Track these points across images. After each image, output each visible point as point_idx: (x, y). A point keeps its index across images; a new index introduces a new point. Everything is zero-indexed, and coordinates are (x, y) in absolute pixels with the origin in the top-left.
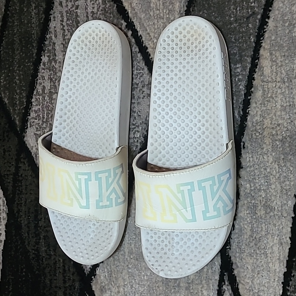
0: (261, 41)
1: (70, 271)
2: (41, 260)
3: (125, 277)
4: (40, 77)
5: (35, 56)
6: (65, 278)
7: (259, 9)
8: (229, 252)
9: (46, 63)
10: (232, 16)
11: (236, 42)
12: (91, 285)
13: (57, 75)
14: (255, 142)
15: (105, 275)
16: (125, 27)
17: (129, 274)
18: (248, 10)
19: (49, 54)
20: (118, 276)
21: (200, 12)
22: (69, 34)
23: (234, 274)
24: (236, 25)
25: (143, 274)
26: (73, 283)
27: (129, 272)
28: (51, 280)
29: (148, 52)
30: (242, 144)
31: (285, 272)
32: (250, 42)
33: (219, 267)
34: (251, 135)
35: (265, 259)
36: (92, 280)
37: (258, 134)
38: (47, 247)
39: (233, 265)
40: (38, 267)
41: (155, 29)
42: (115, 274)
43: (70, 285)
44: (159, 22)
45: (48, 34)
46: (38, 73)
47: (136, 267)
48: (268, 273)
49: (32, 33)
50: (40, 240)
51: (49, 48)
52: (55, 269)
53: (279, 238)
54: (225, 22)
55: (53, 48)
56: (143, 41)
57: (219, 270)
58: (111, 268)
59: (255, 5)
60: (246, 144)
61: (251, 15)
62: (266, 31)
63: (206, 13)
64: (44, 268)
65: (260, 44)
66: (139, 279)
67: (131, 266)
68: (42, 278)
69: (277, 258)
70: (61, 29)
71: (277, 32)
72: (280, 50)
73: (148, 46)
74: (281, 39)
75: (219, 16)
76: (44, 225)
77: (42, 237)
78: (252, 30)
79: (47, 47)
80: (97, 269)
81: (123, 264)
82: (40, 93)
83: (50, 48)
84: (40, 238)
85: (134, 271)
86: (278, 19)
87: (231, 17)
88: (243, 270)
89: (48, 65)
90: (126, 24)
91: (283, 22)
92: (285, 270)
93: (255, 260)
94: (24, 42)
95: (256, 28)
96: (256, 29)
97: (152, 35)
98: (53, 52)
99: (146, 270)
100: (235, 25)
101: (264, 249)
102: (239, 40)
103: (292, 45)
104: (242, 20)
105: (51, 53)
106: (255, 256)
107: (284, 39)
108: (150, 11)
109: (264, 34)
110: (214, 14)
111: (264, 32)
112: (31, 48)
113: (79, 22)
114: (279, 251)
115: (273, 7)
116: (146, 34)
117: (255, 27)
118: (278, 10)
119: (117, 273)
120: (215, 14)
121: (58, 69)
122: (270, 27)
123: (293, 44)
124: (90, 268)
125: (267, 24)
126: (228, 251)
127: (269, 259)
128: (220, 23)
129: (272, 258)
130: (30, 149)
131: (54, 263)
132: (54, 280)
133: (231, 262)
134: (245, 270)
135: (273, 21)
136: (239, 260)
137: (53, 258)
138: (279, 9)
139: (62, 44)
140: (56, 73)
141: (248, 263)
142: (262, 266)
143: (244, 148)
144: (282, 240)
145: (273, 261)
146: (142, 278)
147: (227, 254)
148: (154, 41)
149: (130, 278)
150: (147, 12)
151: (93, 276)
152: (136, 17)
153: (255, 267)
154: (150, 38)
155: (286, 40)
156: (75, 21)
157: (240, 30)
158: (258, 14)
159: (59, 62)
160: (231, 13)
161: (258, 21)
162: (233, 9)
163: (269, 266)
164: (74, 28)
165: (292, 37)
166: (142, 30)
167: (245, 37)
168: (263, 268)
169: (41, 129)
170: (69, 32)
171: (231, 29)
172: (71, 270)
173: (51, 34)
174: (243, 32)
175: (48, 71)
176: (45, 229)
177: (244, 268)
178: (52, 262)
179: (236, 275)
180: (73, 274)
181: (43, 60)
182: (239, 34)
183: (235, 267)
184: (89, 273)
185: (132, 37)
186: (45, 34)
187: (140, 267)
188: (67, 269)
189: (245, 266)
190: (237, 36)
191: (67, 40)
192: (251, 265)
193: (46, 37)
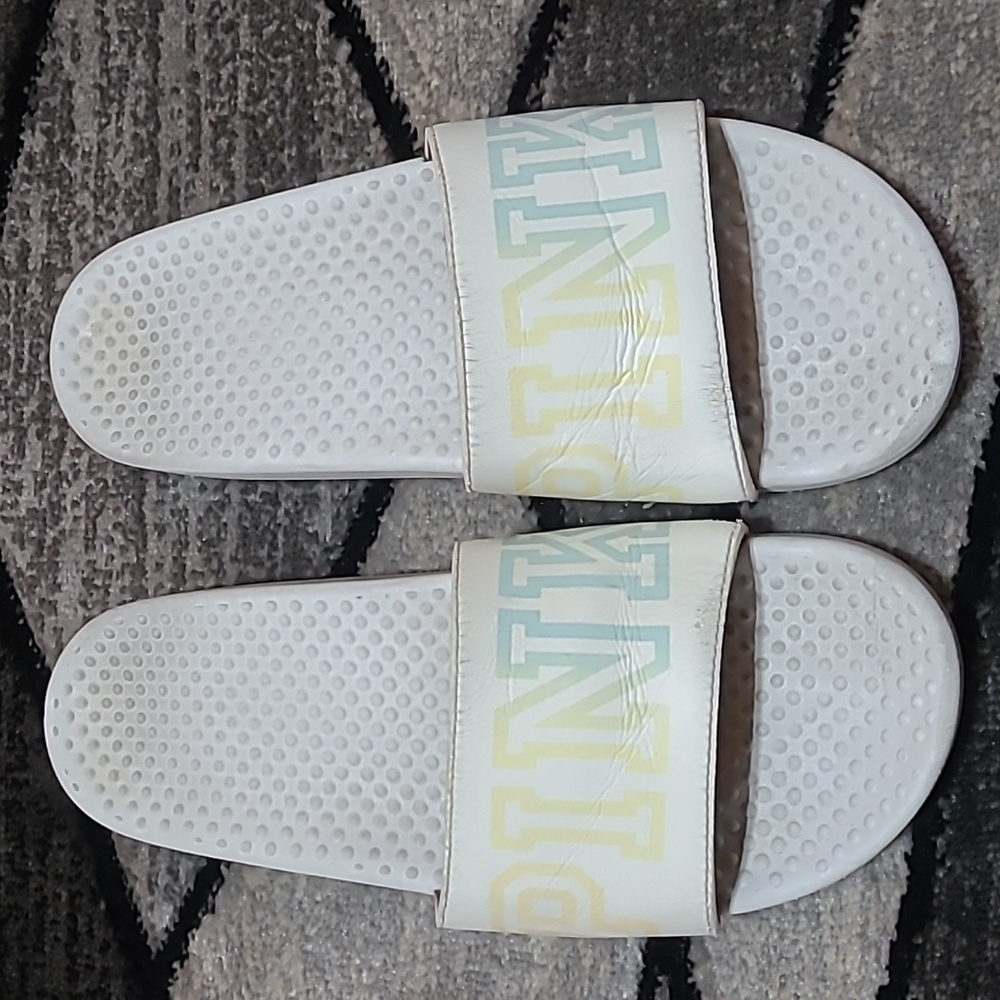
0: (829, 94)
1: (93, 937)
3: (291, 972)
4: (13, 207)
6: (74, 962)
9: (38, 158)
11: (734, 96)
12: (168, 993)
13: (74, 204)
15: (220, 959)
16: (327, 26)
17: (305, 961)
19: (49, 124)
20: (265, 967)
22: (124, 50)
23: (694, 984)
24: (737, 27)
25: (358, 962)
26: (101, 982)
27: (306, 952)
28: (22, 968)
29: (409, 125)
31: (881, 988)
32: (790, 91)
33: (638, 954)
35: (809, 933)
36: (172, 976)
38: (13, 844)
39: (692, 947)
41: (437, 39)
42: (254, 959)
43: (92, 989)
44: (453, 12)
45: (45, 50)
46: (9, 194)
47: (331, 935)
48: (821, 985)
51: (49, 99)
54: (696, 14)
55: (62, 102)
56: (391, 83)
57: (638, 964)
58: (240, 934)
62: (849, 54)
65: (827, 105)
66: (341, 981)
67: (314, 930)
69: (854, 933)
70: (96, 30)
71: (890, 59)
72: (896, 125)
73: (410, 103)
74: (903, 86)
76: (8, 760)
78: (797, 49)
79: (42, 96)
80: (193, 937)
81: (284, 922)
82: (9, 269)
83: (55, 101)
85: (323, 950)
86: (897, 8)
88: (725, 971)
89: (43, 162)
90: (330, 15)
91: (915, 19)
92: (882, 978)
93: (774, 935)
95: (813, 41)
96: (811, 46)
97: (424, 60)
98: (65, 114)
99: (367, 947)
100: (731, 26)
102: (750, 86)
103: (947, 110)
104: (759, 7)
105: (57, 120)
106: (773, 921)
107: (916, 85)
109: (841, 64)
111: (843, 57)
113: (162, 5)
114: (864, 904)
116: (403, 57)
117: (809, 38)
119: (262, 954)
121: (79, 180)
122: (864, 39)
123: (951, 108)
124: (167, 930)
125: (856, 27)
128: (678, 20)
129: (836, 929)
131: (36, 903)
132: (36, 965)
134: (733, 969)
135: (877, 15)
137: (33, 886)
139: (99, 87)
140: (70, 195)
141: (747, 944)
142: (799, 957)
144: (876, 864)
145: (843, 941)
146: (354, 976)
148: (429, 84)
149: (308, 974)
151: (176, 959)
154: (417, 71)
155: (922, 87)
156: (149, 3)
157: (750, 45)
159: (84, 152)
161: (819, 13)
163: (825, 958)
164: (141, 26)
165: (947, 78)
166: (388, 39)
167: (771, 76)
168: (800, 967)
169: (10, 403)
170: (122, 40)
171: (717, 43)
172: (96, 932)
173: (57, 46)
174: (761, 55)
175: (43, 185)
176: (9, 776)
177: (732, 963)
178: (32, 900)
179: (699, 986)
180: (103, 950)
181: (26, 144)
182: (749, 61)
183: (699, 955)
184: (162, 948)
185: (351, 65)
186: (36, 49)
187: (347, 934)
188: (82, 929)
189: (737, 954)
190: (742, 69)
191: (114, 75)
192: (759, 954)
193: (39, 58)
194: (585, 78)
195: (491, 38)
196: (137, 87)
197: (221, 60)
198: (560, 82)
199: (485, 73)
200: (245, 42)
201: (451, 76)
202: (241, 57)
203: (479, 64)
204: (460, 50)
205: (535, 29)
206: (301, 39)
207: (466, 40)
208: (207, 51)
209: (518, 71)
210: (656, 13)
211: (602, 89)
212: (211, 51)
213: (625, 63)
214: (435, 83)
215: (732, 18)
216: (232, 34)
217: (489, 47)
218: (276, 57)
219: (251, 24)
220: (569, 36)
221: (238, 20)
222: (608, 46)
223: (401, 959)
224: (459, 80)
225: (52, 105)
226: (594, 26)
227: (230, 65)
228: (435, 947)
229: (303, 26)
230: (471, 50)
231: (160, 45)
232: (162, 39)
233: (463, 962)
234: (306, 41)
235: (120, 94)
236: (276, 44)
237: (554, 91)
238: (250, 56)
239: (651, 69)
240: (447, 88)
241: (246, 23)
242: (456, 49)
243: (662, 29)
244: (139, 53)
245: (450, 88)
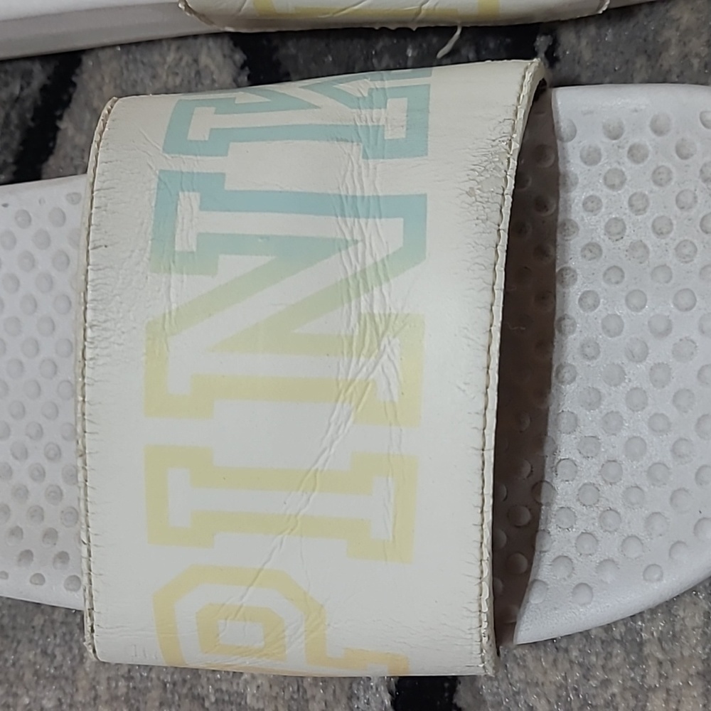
69: (693, 670)
99: (37, 683)
106: (575, 653)
129: (667, 666)
183: (470, 699)
187: (14, 664)
228: (122, 683)
233: (157, 704)
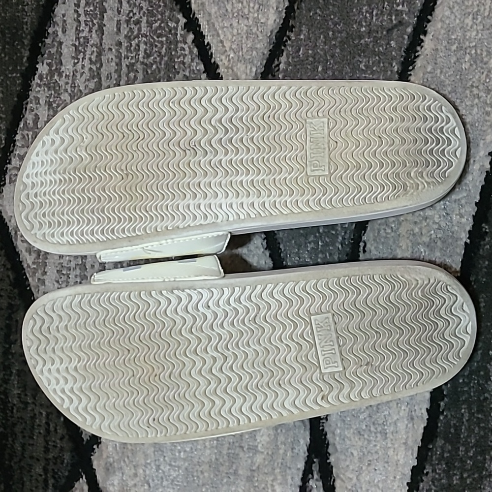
0: (409, 73)
1: (57, 433)
2: (9, 410)
3: (148, 452)
4: (33, 98)
5: (26, 62)
6: (48, 444)
7: (409, 17)
8: (324, 425)
9: (45, 76)
10: (364, 24)
11: (367, 71)
12: (91, 459)
13: (60, 98)
14: (383, 243)
15: (116, 445)
16: (183, 26)
17: (154, 447)
18: (392, 16)
19: (50, 61)
20: (136, 448)
21: (310, 12)
22: (87, 29)
23: (330, 463)
24: (369, 40)
25: (179, 448)
26: (60, 453)
27: (155, 443)
28: (23, 446)
29: (219, 74)
30: (362, 244)
31: (413, 467)
32: (392, 71)
33: (306, 449)
34: (377, 231)
35: (381, 441)
36: (93, 451)
37: (389, 231)
38: (21, 389)
39: (330, 447)
40: (4, 421)
41: (233, 36)
42: (131, 445)
43: (55, 456)
44: (241, 24)
45: (50, 27)
46: (30, 92)
48: (386, 465)
49: (23, 22)
50: (11, 376)
51: (50, 50)
52: (33, 427)
53: (409, 409)
54: (351, 33)
55: (57, 51)
56: (212, 53)
57: (305, 453)
59: (403, 9)
60: (368, 246)
61: (396, 26)
62: (418, 56)
63: (319, 15)
64: (14, 425)
65: (408, 78)
66: (172, 456)
68: (8, 441)
69: (402, 442)
70: (74, 19)
71: (436, 60)
73: (220, 63)
74: (441, 72)
75: (340, 22)
77: (14, 371)
78: (395, 52)
79: (48, 48)
82: (29, 126)
83: (53, 50)
84: (12, 372)
86: (440, 37)
87: (362, 26)
88: (343, 457)
89: (47, 79)
90: (185, 20)
91: (448, 43)
92: (414, 463)
93: (366, 442)
94: (9, 35)
95: (403, 49)
96: (402, 51)
97: (227, 45)
98: (58, 57)
100: (367, 39)
101: (382, 426)
102: (374, 67)
103: (460, 84)
104: (379, 32)
105: (54, 59)
107: (447, 72)
108: (226, 3)
109: (415, 60)
110: (332, 17)
111: (416, 57)
112: (19, 47)
113: (106, 10)
114: (407, 430)
115: (433, 16)
116: (217, 42)
117: (401, 48)
118: (442, 21)
120: (334, 18)
121: (63, 87)
122: (425, 50)
123: (462, 83)
125: (422, 44)
126: (323, 423)
127: (389, 442)
128: (342, 35)
130: (7, 220)
131: (31, 417)
132: (29, 445)
133: (326, 442)
134: (347, 456)
135: (432, 40)
136: (339, 440)
137: (29, 409)
138: (443, 19)
139: (74, 45)
140: (59, 94)
141: (354, 446)
142: (376, 452)
143: (364, 251)
144: (413, 413)
145: (396, 446)
146: (177, 454)
147: (321, 428)
148: (229, 56)
149: (156, 453)
150: (222, 5)
151: (95, 444)
152: (203, 11)
153: (364, 454)
154: (224, 49)
155: (450, 74)
156: (99, 9)
157: (375, 49)
158: (409, 26)
159: (66, 75)
160: (361, 19)
161: (406, 37)
162: (367, 12)
163: (389, 453)
164: (95, 19)
165: (461, 70)
166: (211, 33)
167: (383, 63)
168: (377, 457)
170: (86, 25)
171: (360, 47)
172: (58, 431)
173: (56, 26)
174: (379, 54)
175: (46, 89)
177: (346, 454)
178: (29, 415)
179: (332, 464)
180: (61, 439)
181: (39, 70)
182: (374, 56)
183: (333, 450)
184: (89, 439)
185: (194, 44)
186: (46, 26)
188: (52, 428)
189: (349, 450)
190: (370, 59)
191: (82, 40)
192: (359, 450)
193: (47, 30)
194: (299, 58)
195: (258, 37)
196: (92, 47)
197: (132, 37)
198: (288, 59)
199: (254, 52)
200: (144, 30)
201: (239, 52)
202: (142, 37)
203: (252, 49)
204: (243, 41)
205: (278, 34)
206: (170, 31)
207: (247, 38)
208: (126, 33)
209: (269, 53)
210: (333, 31)
211: (307, 63)
212: (128, 33)
213: (318, 52)
214: (232, 55)
215: (367, 36)
216: (138, 26)
217: (256, 41)
218: (158, 37)
219: (147, 22)
220: (293, 38)
221: (141, 20)
222: (310, 44)
223: (199, 447)
224: (243, 55)
225: (52, 52)
226: (305, 35)
227: (136, 40)
229: (172, 25)
230: (248, 42)
231: (104, 28)
232: (105, 25)
233: (227, 449)
234: (173, 32)
235: (84, 49)
236: (159, 32)
237: (285, 63)
238: (146, 36)
239: (330, 56)
240: (237, 58)
241: (145, 21)
242: (241, 41)
243: (335, 38)
244: (94, 31)
245: (239, 58)
